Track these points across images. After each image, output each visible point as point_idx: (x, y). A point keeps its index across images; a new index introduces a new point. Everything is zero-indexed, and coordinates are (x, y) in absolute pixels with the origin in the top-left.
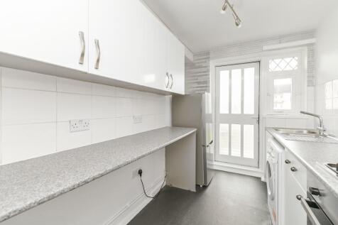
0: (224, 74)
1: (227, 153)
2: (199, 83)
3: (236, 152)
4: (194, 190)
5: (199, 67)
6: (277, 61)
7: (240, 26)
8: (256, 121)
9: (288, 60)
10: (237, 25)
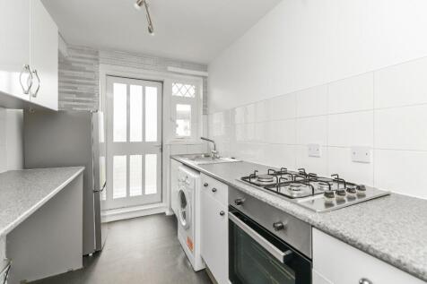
0: (119, 89)
1: (124, 195)
2: (79, 94)
3: (136, 191)
4: (80, 266)
5: (80, 70)
6: (180, 85)
7: (153, 34)
8: (159, 148)
9: (188, 86)
10: (150, 31)
